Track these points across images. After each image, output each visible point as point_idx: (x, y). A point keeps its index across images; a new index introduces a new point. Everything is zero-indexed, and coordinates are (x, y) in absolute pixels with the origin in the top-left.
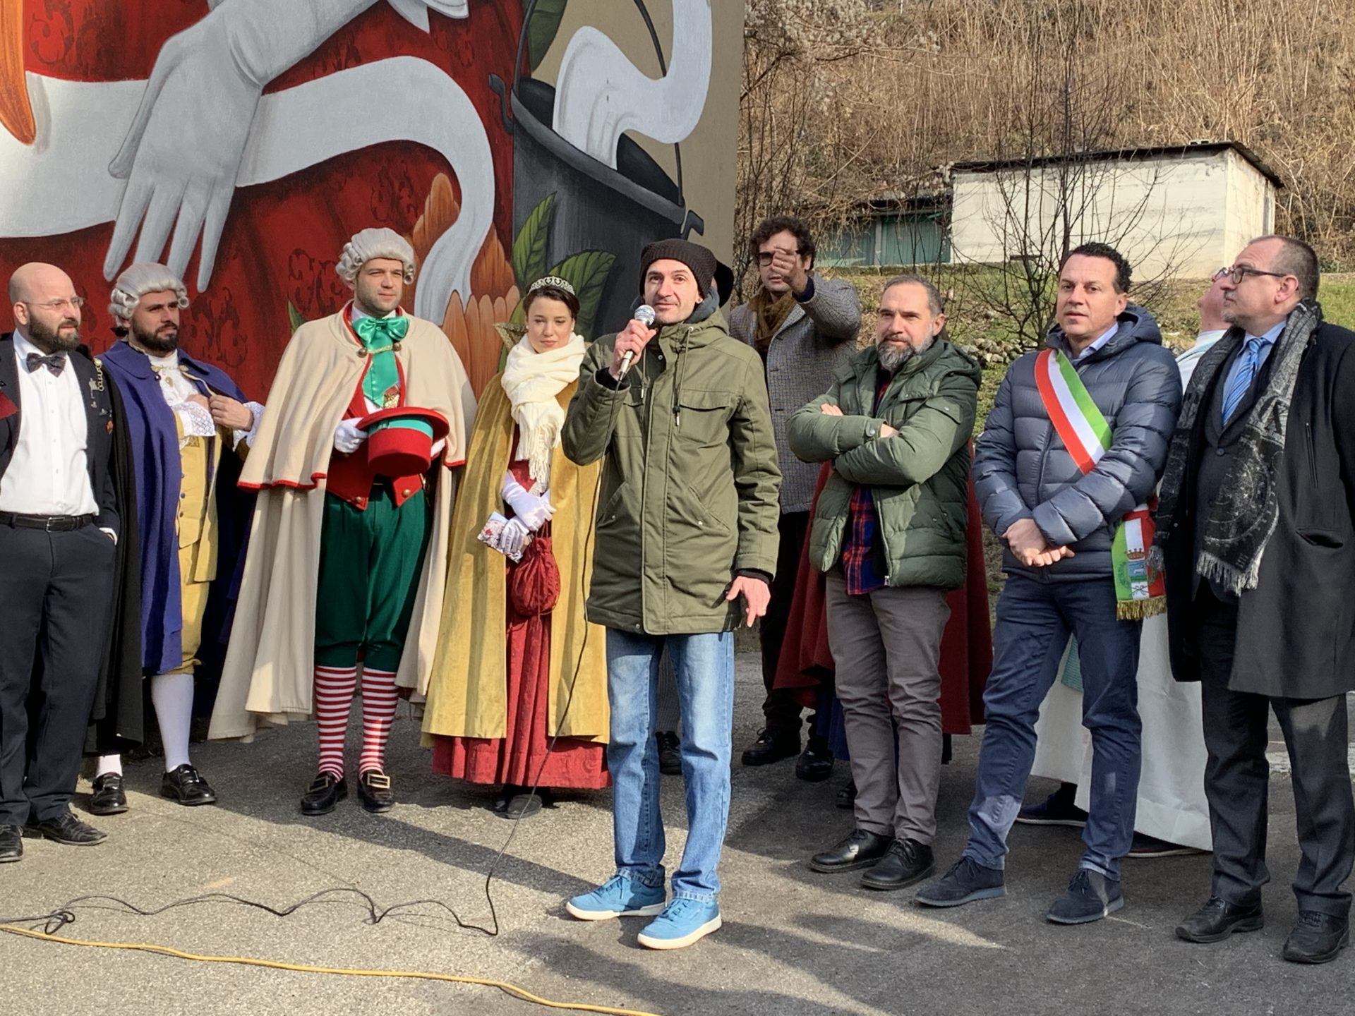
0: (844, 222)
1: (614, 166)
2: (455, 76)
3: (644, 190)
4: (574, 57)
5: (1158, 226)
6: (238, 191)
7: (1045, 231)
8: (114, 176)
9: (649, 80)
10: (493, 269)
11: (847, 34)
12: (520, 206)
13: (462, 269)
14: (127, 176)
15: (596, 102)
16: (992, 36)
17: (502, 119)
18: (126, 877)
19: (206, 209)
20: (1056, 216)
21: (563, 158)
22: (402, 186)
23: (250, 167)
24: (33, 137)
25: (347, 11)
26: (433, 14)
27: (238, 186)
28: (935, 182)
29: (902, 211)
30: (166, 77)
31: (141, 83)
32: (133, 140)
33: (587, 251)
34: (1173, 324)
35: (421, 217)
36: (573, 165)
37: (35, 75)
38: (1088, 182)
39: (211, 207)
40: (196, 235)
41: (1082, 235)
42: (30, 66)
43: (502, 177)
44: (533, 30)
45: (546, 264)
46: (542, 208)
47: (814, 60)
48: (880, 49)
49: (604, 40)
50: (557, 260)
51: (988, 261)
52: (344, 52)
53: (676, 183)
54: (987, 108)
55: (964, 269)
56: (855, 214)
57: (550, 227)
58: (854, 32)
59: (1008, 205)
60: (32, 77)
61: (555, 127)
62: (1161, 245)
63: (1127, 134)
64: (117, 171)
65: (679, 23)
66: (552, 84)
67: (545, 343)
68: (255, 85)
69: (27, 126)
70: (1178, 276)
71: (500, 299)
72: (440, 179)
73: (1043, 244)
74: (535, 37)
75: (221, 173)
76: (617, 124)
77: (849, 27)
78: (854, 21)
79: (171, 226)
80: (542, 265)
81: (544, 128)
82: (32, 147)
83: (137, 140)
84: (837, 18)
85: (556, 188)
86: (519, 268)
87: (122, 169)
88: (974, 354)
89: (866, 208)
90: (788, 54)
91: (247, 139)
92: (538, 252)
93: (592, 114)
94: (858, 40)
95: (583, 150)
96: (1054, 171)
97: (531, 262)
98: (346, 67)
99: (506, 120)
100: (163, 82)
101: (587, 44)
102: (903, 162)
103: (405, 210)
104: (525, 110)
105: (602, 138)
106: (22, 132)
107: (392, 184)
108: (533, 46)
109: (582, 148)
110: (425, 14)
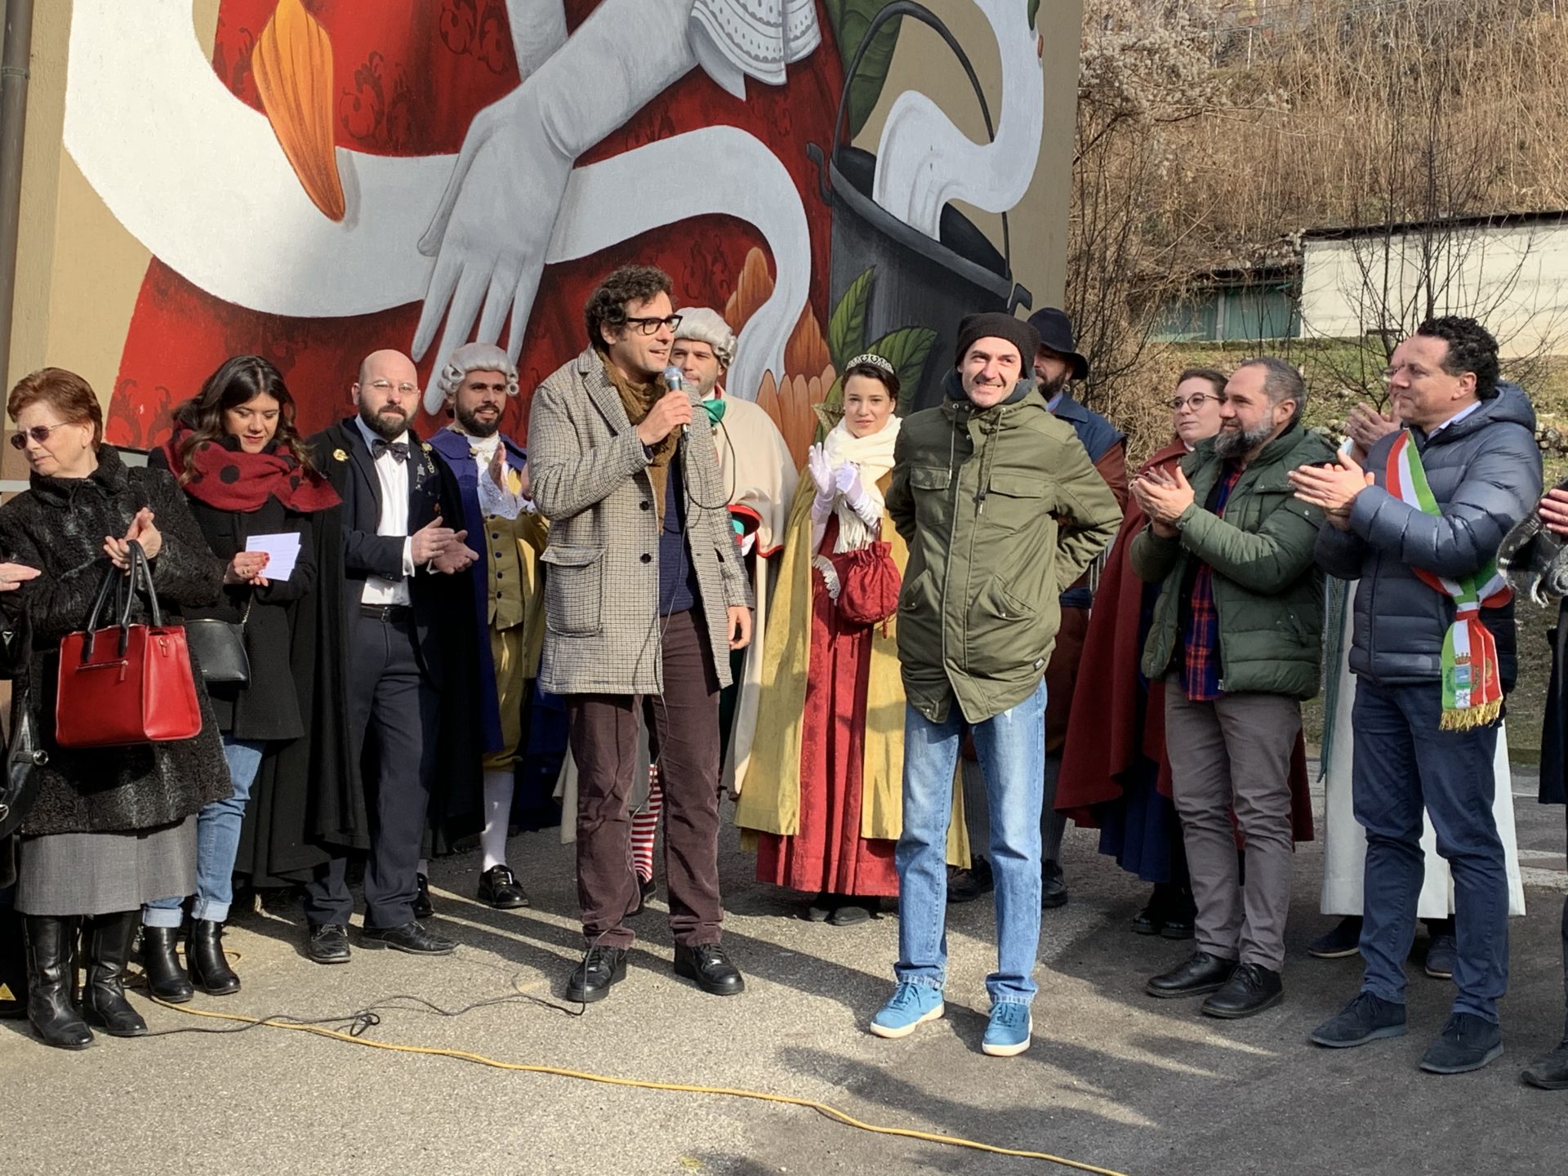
0: (1184, 294)
1: (937, 237)
2: (771, 146)
3: (969, 262)
4: (896, 123)
5: (1532, 299)
6: (547, 267)
7: (1406, 304)
8: (423, 253)
9: (975, 146)
10: (809, 348)
11: (1189, 93)
12: (837, 279)
13: (775, 348)
14: (436, 255)
15: (918, 171)
16: (1348, 93)
17: (821, 189)
18: (431, 978)
19: (516, 287)
20: (1418, 288)
21: (883, 230)
22: (715, 261)
23: (560, 243)
24: (343, 214)
25: (661, 79)
26: (750, 82)
27: (548, 263)
28: (1284, 251)
29: (1249, 281)
30: (477, 150)
31: (452, 158)
32: (442, 217)
33: (907, 327)
34: (1547, 404)
35: (734, 294)
36: (894, 237)
37: (345, 150)
38: (1454, 251)
39: (520, 285)
40: (506, 313)
41: (1447, 308)
42: (340, 141)
43: (818, 251)
44: (853, 96)
45: (864, 342)
46: (860, 282)
47: (1153, 122)
48: (1224, 108)
49: (929, 105)
50: (874, 338)
51: (1344, 335)
52: (657, 123)
53: (1004, 256)
54: (1342, 170)
55: (1315, 344)
56: (1195, 285)
57: (869, 301)
58: (1197, 90)
59: (1365, 275)
60: (342, 152)
61: (875, 197)
62: (1537, 319)
63: (1499, 196)
64: (425, 248)
65: (1008, 86)
66: (873, 152)
67: (860, 426)
68: (565, 158)
69: (337, 203)
70: (1554, 353)
71: (814, 379)
72: (755, 253)
73: (1403, 318)
74: (856, 101)
75: (530, 250)
76: (941, 192)
77: (1192, 86)
78: (1196, 79)
79: (479, 305)
80: (859, 342)
81: (864, 199)
82: (339, 225)
83: (446, 216)
84: (1178, 76)
85: (875, 263)
86: (835, 346)
87: (431, 246)
88: (1325, 436)
89: (1208, 279)
90: (1124, 115)
91: (558, 215)
92: (854, 329)
93: (915, 182)
94: (1202, 99)
95: (905, 221)
96: (1416, 238)
97: (848, 339)
98: (659, 139)
99: (824, 189)
100: (473, 157)
101: (910, 109)
102: (1250, 229)
103: (718, 287)
104: (844, 180)
105: (925, 208)
106: (331, 210)
107: (704, 258)
108: (854, 113)
109: (903, 218)
110: (741, 81)
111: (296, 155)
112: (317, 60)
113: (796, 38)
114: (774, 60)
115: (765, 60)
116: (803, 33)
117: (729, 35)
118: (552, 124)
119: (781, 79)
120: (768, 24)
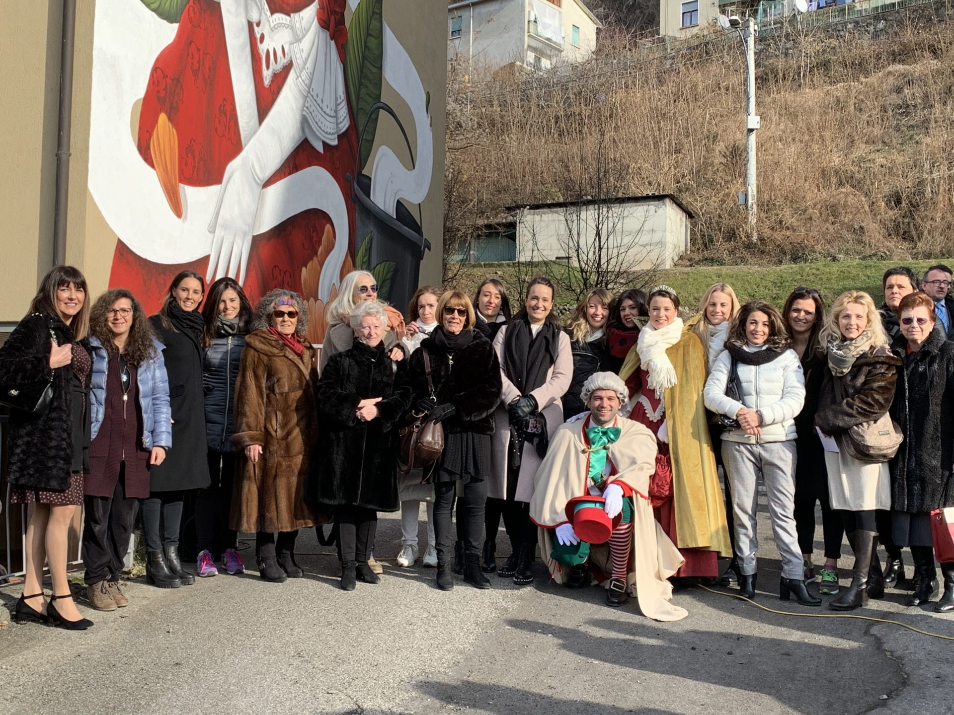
1: (395, 217)
3: (407, 228)
4: (379, 161)
8: (210, 232)
9: (408, 171)
11: (467, 136)
14: (214, 232)
15: (387, 185)
21: (375, 214)
26: (325, 144)
30: (228, 182)
33: (385, 260)
36: (379, 217)
42: (181, 181)
44: (362, 149)
46: (367, 240)
49: (390, 153)
50: (372, 267)
53: (419, 224)
57: (370, 249)
60: (181, 185)
61: (371, 198)
68: (259, 184)
72: (328, 226)
75: (247, 229)
76: (396, 194)
81: (367, 199)
83: (218, 214)
84: (461, 127)
85: (372, 230)
87: (212, 230)
92: (365, 263)
93: (386, 190)
95: (382, 209)
100: (227, 185)
101: (383, 155)
104: (360, 190)
108: (362, 158)
109: (382, 208)
110: (321, 144)
111: (166, 188)
112: (172, 144)
113: (341, 122)
114: (333, 134)
115: (330, 134)
116: (344, 120)
117: (316, 122)
118: (254, 168)
119: (335, 143)
120: (330, 116)
